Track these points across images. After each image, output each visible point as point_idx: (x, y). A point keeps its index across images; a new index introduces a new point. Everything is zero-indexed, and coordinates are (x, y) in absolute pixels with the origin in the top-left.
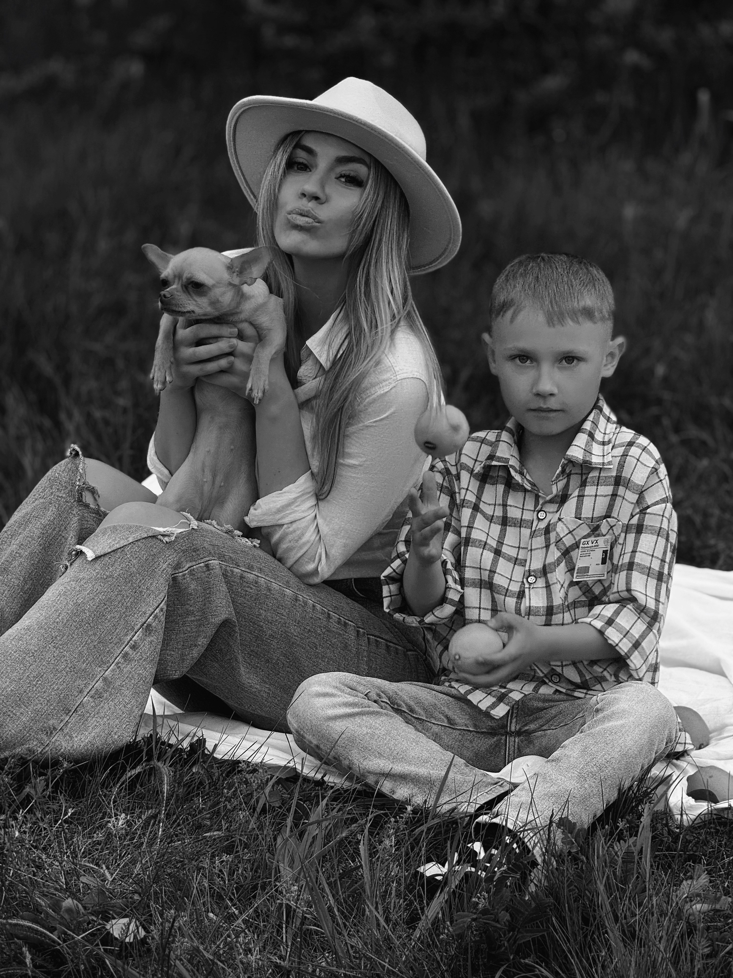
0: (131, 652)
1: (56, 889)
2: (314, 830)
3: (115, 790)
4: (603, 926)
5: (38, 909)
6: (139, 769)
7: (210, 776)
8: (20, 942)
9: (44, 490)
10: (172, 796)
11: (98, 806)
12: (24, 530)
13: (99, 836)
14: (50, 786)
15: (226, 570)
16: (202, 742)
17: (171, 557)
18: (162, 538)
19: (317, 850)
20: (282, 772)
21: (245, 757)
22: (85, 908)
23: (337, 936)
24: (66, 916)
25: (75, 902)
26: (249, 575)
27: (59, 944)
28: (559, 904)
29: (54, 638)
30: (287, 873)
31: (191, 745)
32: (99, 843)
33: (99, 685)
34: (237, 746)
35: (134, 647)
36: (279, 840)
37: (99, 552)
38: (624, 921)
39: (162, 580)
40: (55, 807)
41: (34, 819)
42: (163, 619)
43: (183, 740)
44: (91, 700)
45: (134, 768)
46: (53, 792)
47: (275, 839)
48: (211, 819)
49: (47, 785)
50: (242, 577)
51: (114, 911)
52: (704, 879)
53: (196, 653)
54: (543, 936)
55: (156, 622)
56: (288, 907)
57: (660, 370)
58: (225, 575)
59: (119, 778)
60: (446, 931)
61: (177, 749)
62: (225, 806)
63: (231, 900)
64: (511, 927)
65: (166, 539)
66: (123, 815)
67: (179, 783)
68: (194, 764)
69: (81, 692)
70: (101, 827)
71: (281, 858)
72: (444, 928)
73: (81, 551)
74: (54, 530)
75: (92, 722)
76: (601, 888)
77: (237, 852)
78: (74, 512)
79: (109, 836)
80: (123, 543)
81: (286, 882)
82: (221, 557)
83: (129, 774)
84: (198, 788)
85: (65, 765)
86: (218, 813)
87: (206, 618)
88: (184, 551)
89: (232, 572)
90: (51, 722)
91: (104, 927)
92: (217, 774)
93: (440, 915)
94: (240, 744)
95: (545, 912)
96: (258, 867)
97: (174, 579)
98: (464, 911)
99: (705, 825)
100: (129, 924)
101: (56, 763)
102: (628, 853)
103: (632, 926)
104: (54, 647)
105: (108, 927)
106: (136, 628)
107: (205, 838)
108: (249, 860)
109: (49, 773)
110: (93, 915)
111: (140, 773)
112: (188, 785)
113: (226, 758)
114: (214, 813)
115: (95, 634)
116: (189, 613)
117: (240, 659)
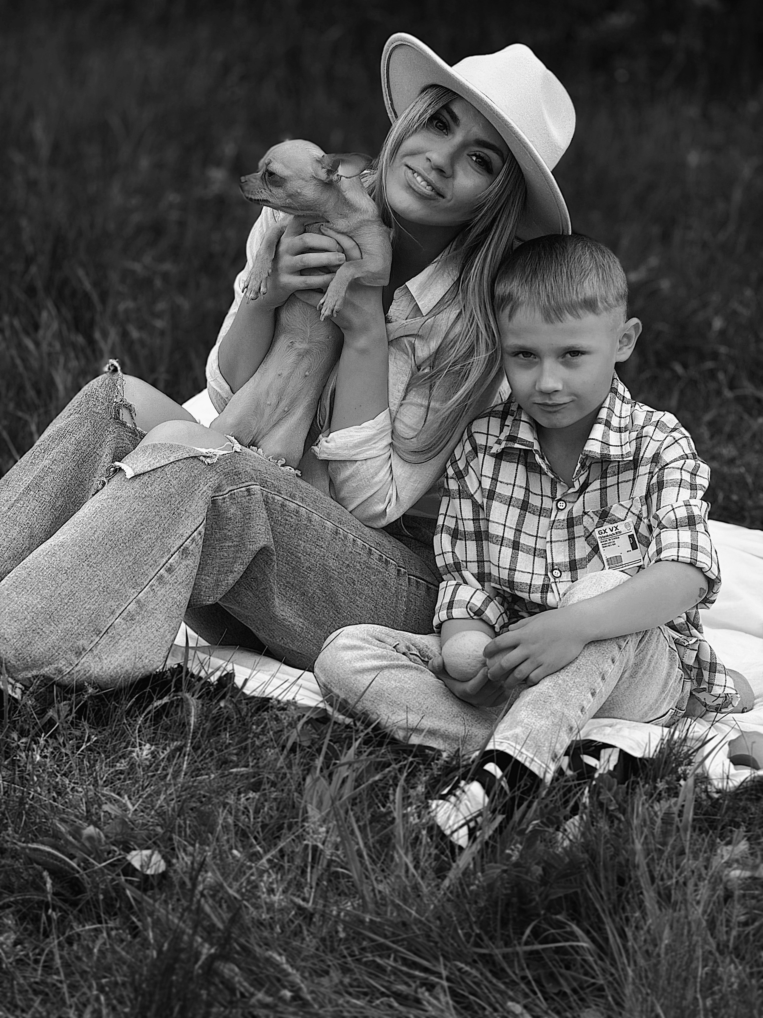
0: (166, 575)
1: (77, 817)
2: (344, 772)
3: (140, 720)
4: (639, 887)
5: (57, 835)
6: (166, 700)
7: (239, 711)
8: (39, 867)
9: (80, 405)
10: (199, 729)
11: (122, 735)
12: (58, 445)
13: (122, 765)
14: (74, 711)
15: (267, 496)
16: (230, 676)
17: (213, 479)
18: (204, 459)
19: (347, 792)
20: (313, 711)
21: (275, 694)
22: (106, 836)
23: (365, 880)
24: (87, 844)
25: (97, 830)
26: (291, 504)
27: (78, 872)
28: (594, 861)
29: (88, 556)
30: (314, 814)
31: (220, 679)
32: (122, 772)
33: (132, 607)
34: (268, 683)
35: (169, 570)
36: (309, 780)
37: (139, 470)
38: (660, 883)
39: (201, 503)
40: (78, 733)
41: (56, 745)
42: (201, 543)
43: (213, 673)
44: (123, 622)
45: (161, 698)
46: (76, 718)
47: (304, 779)
48: (237, 754)
49: (71, 710)
50: (283, 505)
51: (135, 843)
52: (743, 846)
53: (231, 579)
54: (576, 893)
55: (194, 545)
56: (315, 848)
57: (718, 324)
58: (266, 503)
59: (147, 706)
60: (477, 882)
61: (206, 682)
62: (253, 743)
63: (256, 838)
64: (544, 881)
65: (209, 461)
66: (148, 746)
67: (206, 716)
68: (223, 697)
69: (113, 613)
70: (123, 756)
71: (308, 799)
72: (475, 878)
73: (120, 468)
74: (88, 447)
75: (123, 644)
76: (638, 846)
77: (264, 790)
78: (110, 429)
79: (132, 765)
80: (163, 462)
81: (314, 823)
82: (263, 484)
83: (155, 705)
84: (225, 723)
85: (90, 691)
86: (245, 749)
87: (244, 544)
88: (226, 474)
89: (274, 499)
90: (80, 643)
91: (124, 858)
92: (245, 710)
93: (471, 866)
94: (269, 682)
95: (579, 868)
96: (285, 807)
97: (214, 502)
98: (496, 862)
99: (747, 791)
100: (151, 856)
101: (80, 688)
102: (668, 815)
103: (668, 889)
104: (88, 565)
105: (129, 858)
106: (173, 551)
107: (231, 773)
108: (275, 799)
109: (73, 698)
110: (114, 845)
111: (166, 703)
112: (215, 719)
113: (255, 694)
114: (241, 748)
115: (130, 555)
116: (226, 538)
117: (276, 590)
